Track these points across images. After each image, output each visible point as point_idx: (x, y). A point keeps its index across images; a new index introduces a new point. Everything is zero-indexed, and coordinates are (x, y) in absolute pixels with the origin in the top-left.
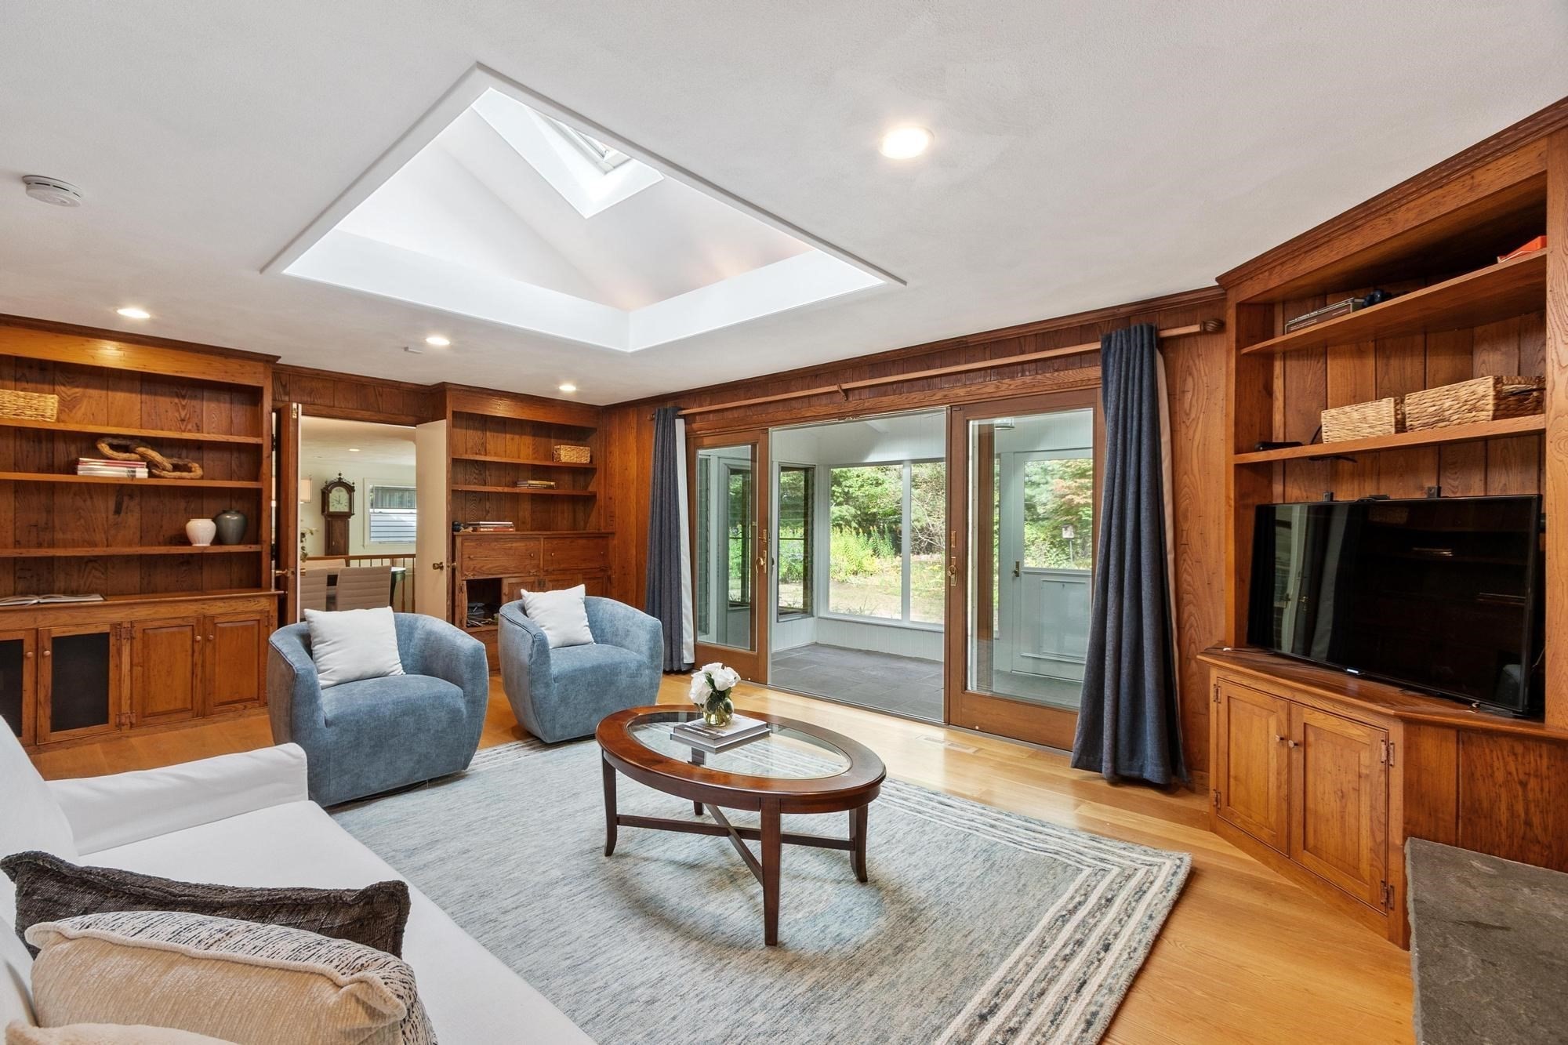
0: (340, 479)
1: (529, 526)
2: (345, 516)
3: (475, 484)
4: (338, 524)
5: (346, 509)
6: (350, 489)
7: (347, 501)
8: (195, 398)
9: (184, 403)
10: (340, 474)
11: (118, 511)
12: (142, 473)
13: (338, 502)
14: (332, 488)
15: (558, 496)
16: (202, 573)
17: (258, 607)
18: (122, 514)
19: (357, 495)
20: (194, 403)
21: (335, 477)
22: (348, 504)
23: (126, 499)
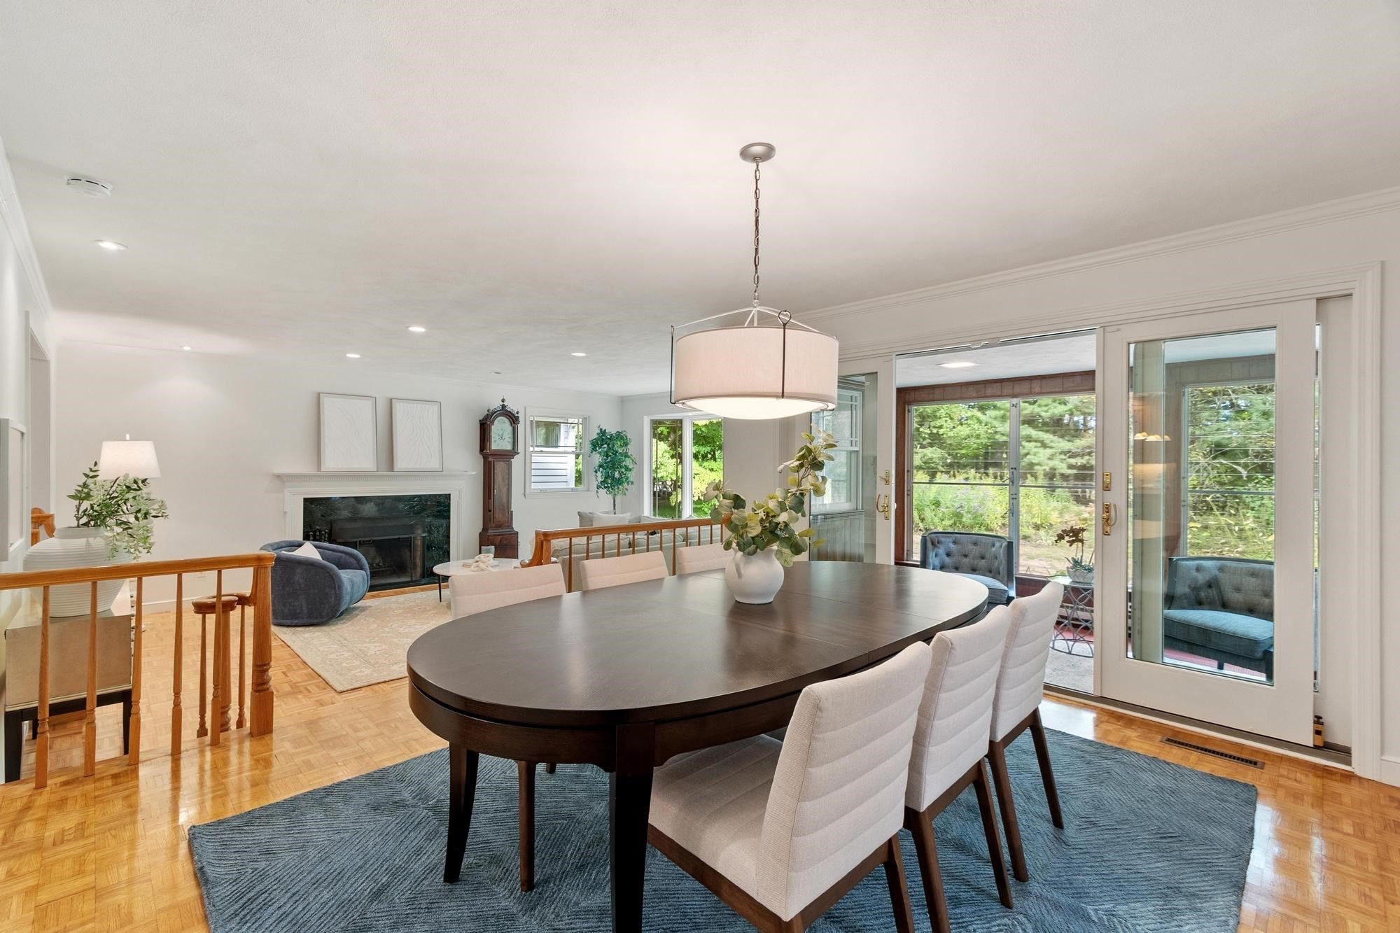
0: (503, 406)
2: (507, 456)
4: (499, 467)
5: (509, 447)
6: (513, 419)
7: (511, 436)
10: (503, 401)
13: (500, 436)
14: (497, 417)
19: (521, 427)
21: (496, 405)
22: (511, 440)
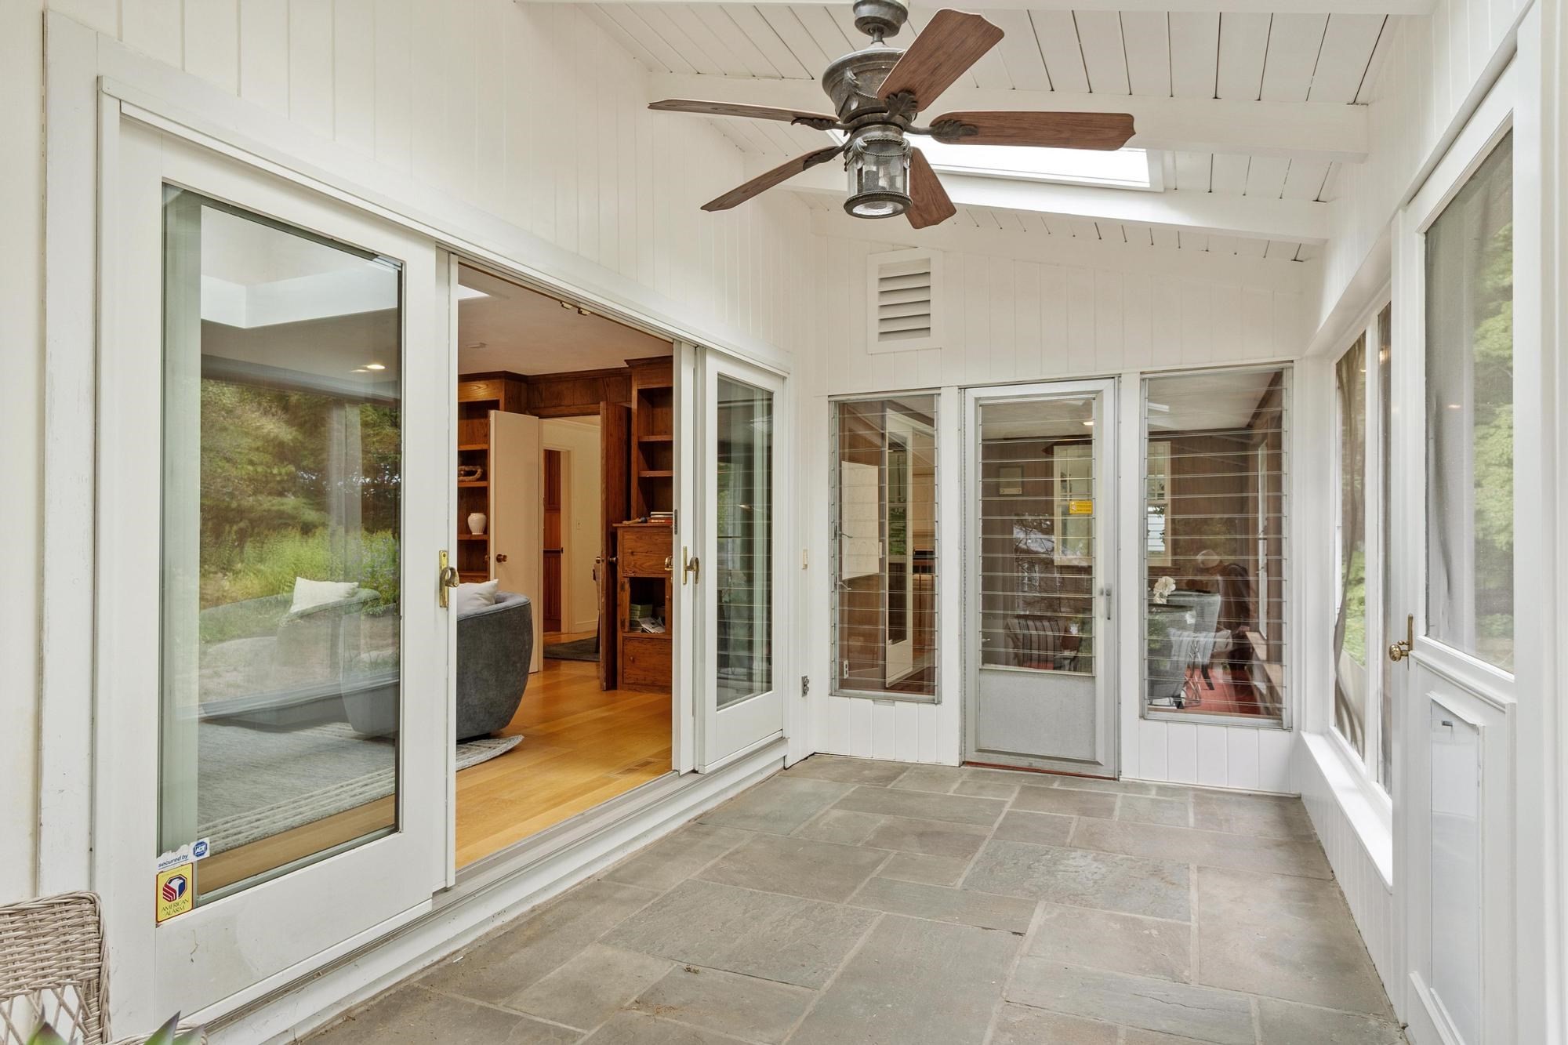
20: (482, 421)
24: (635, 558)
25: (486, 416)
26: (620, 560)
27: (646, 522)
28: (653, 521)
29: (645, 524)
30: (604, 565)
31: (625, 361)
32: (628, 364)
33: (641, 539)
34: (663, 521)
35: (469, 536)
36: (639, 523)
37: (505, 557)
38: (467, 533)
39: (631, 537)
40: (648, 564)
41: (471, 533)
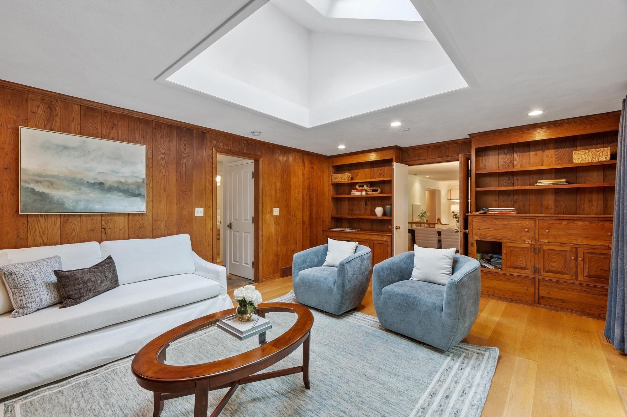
1: (553, 211)
3: (505, 186)
8: (383, 166)
9: (380, 169)
11: (366, 205)
12: (364, 193)
15: (584, 188)
16: (385, 226)
17: (384, 239)
18: (367, 206)
20: (383, 168)
23: (367, 201)
24: (481, 231)
25: (391, 165)
26: (470, 231)
27: (486, 213)
28: (490, 212)
29: (485, 214)
30: (462, 234)
31: (468, 134)
32: (470, 136)
33: (485, 222)
34: (498, 213)
35: (376, 217)
36: (482, 213)
37: (400, 227)
38: (375, 216)
39: (477, 220)
40: (490, 234)
41: (376, 216)
